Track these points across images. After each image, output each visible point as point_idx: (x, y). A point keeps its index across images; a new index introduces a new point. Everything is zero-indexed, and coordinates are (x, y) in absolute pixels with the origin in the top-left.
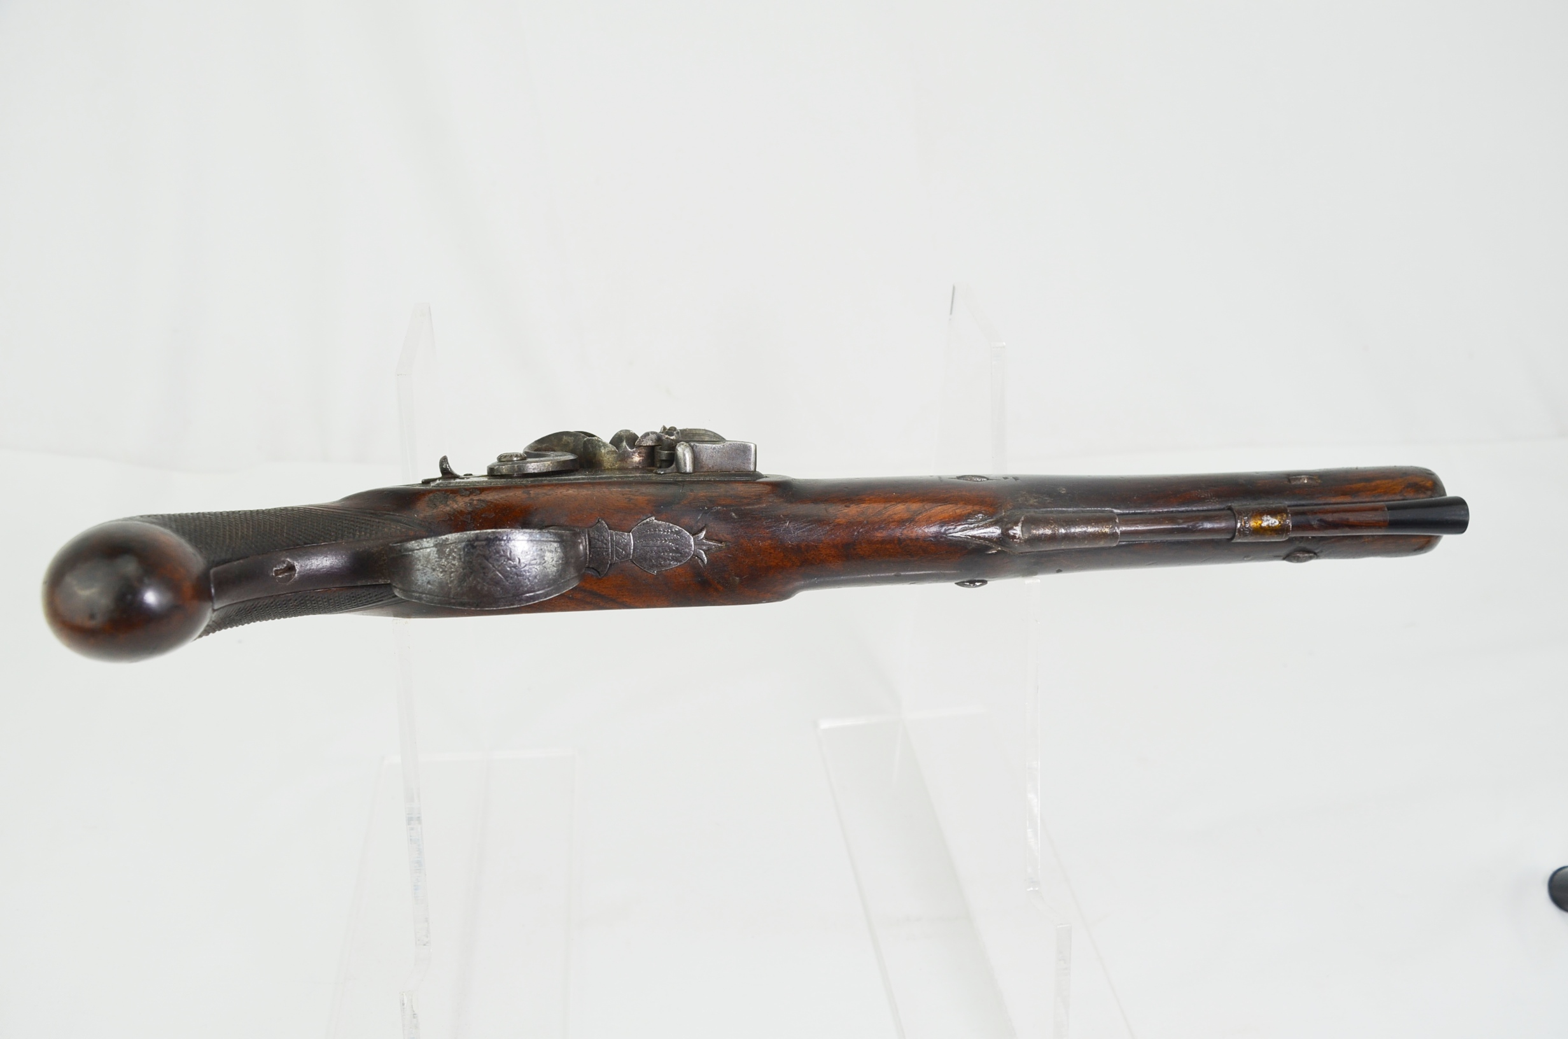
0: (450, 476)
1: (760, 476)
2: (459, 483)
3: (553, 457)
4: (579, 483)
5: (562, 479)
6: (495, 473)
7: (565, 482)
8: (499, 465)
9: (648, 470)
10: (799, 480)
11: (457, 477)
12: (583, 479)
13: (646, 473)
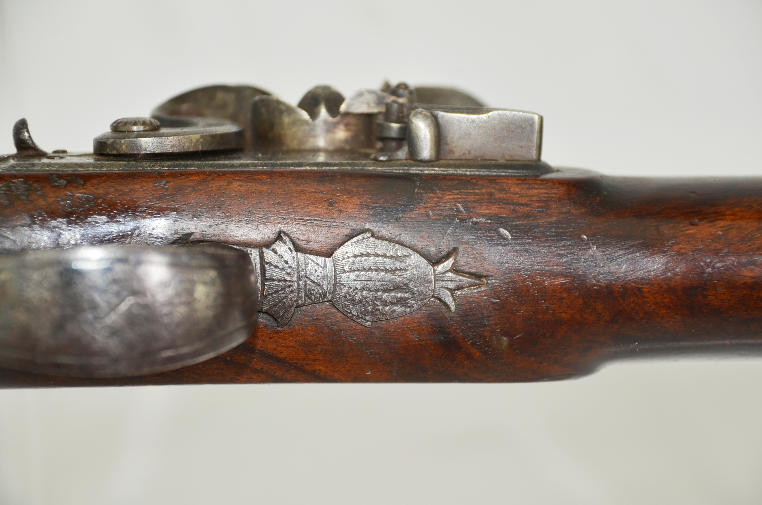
0: (31, 152)
1: (547, 169)
2: (49, 165)
3: (204, 127)
4: (249, 172)
5: (219, 166)
6: (108, 151)
7: (226, 169)
8: (115, 138)
9: (360, 154)
10: (613, 179)
11: (42, 154)
12: (255, 165)
13: (358, 159)
